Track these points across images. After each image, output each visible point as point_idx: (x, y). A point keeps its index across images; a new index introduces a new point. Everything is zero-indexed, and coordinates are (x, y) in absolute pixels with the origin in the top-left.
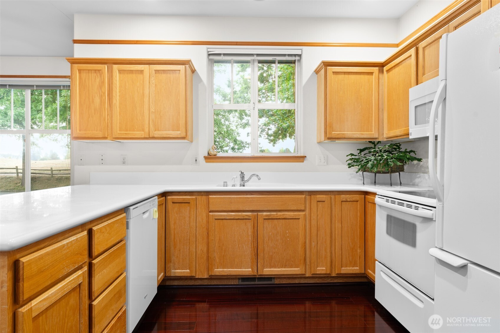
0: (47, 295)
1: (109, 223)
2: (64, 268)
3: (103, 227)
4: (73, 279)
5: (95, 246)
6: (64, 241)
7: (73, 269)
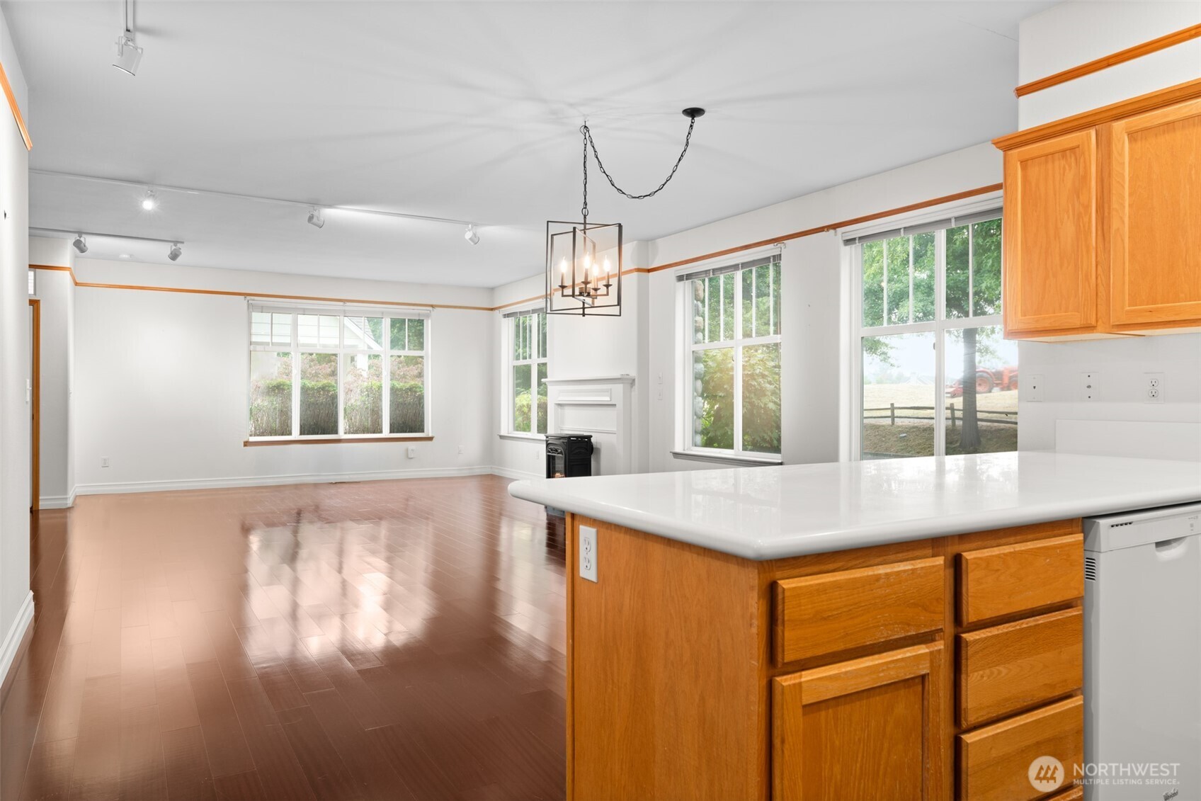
0: (836, 672)
1: (1016, 550)
2: (879, 626)
3: (998, 556)
4: (902, 660)
5: (969, 599)
6: (880, 567)
7: (901, 636)
